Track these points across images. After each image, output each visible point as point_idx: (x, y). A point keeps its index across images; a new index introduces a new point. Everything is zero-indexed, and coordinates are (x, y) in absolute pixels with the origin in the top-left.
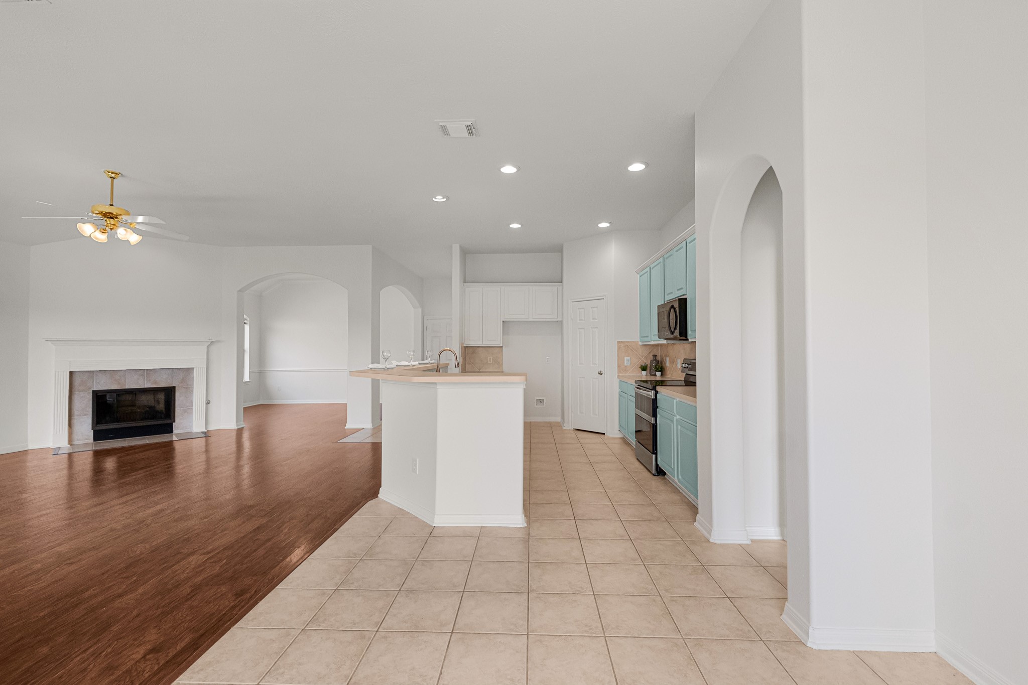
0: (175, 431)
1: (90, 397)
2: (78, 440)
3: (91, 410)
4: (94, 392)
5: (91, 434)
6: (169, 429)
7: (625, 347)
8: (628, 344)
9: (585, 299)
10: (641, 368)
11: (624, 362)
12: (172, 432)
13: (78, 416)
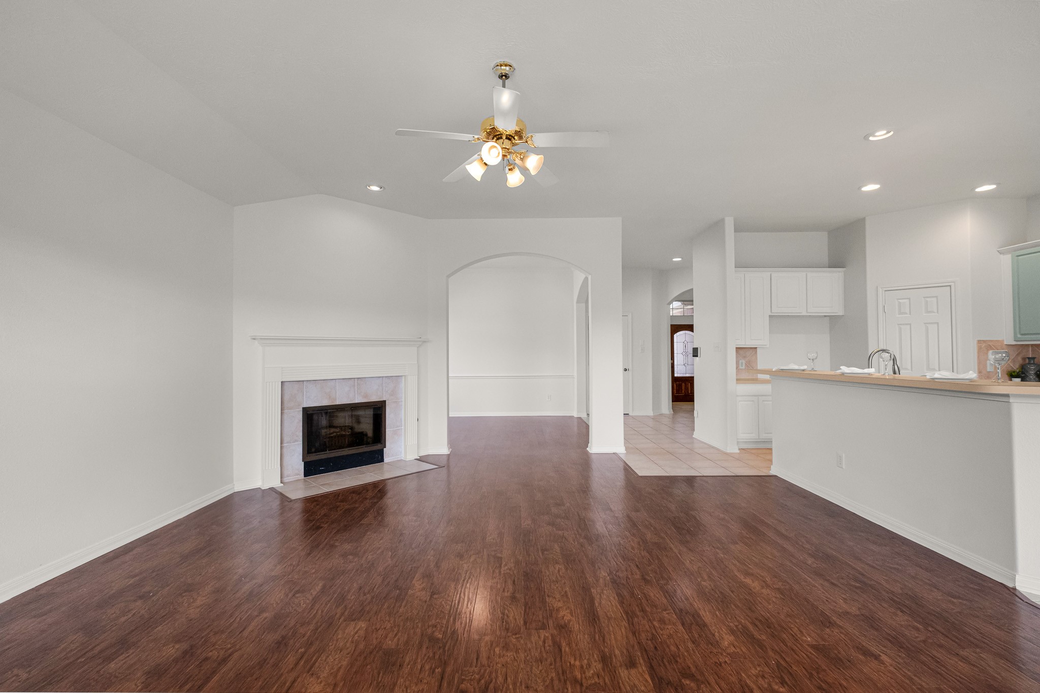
0: (386, 460)
1: (300, 416)
2: (288, 476)
3: (301, 434)
4: (305, 409)
5: (301, 466)
6: (377, 457)
7: (985, 346)
8: (990, 343)
9: (920, 286)
10: (1007, 374)
11: (986, 367)
12: (382, 460)
13: (288, 443)
